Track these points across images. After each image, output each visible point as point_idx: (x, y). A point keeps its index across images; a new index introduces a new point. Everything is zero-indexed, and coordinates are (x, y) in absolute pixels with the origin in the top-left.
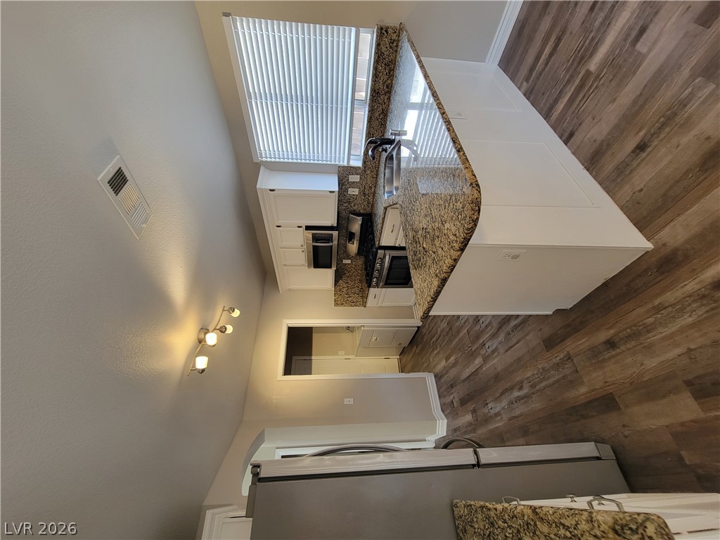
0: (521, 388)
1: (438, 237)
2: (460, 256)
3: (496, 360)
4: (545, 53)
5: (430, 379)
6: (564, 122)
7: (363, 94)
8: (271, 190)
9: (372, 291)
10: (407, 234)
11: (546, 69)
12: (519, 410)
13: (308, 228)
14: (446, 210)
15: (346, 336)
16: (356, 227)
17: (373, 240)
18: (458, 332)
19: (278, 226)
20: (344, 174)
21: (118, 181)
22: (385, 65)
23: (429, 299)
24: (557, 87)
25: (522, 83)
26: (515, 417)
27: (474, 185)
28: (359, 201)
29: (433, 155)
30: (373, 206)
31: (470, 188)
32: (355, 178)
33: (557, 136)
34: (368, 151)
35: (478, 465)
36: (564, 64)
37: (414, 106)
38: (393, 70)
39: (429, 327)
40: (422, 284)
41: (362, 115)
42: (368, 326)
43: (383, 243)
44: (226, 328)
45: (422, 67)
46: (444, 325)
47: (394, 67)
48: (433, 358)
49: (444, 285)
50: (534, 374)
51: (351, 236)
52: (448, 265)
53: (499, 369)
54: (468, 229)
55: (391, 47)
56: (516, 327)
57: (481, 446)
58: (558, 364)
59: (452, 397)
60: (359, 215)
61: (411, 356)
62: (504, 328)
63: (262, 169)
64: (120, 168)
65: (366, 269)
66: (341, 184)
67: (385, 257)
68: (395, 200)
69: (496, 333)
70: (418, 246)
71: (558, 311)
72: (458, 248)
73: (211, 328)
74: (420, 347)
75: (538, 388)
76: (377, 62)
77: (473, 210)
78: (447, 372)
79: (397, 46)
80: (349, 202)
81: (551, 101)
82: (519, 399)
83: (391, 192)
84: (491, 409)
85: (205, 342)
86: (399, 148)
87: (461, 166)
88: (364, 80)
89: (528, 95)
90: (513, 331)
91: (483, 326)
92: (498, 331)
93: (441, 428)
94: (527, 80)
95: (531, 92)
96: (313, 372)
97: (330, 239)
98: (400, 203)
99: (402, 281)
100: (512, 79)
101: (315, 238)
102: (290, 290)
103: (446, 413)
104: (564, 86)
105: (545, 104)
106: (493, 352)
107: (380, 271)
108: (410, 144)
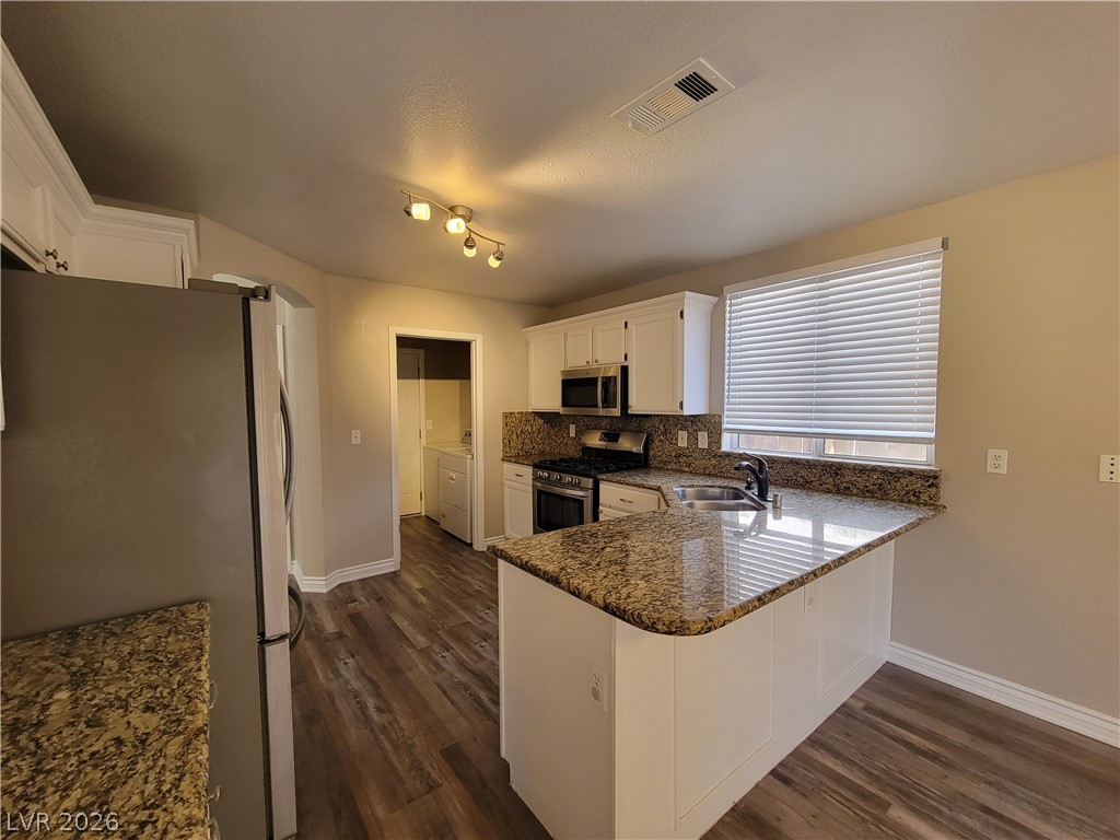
0: (380, 710)
1: (623, 570)
2: (596, 604)
3: (424, 669)
4: (911, 735)
5: (390, 564)
6: (805, 769)
7: (833, 451)
8: (682, 313)
9: (528, 471)
10: (623, 523)
11: (885, 738)
12: (346, 710)
13: (625, 370)
14: (666, 582)
15: (455, 432)
16: (626, 444)
17: (608, 471)
18: (466, 608)
19: (626, 323)
20: (709, 423)
21: (696, 87)
22: (881, 485)
23: (525, 558)
24: (860, 756)
25: (862, 700)
26: (333, 701)
27: (709, 624)
28: (668, 447)
29: (744, 562)
30: (661, 469)
31: (705, 618)
32: (703, 440)
33: (783, 757)
34: (746, 460)
35: (264, 641)
36: (895, 765)
37: (818, 530)
38: (873, 497)
39: (473, 561)
40: (547, 547)
41: (799, 450)
42: (472, 464)
43: (603, 487)
44: (471, 247)
45: (882, 541)
46: (476, 584)
47: (878, 498)
48: (423, 569)
49: (547, 581)
50: (403, 730)
51: (612, 436)
52: (580, 587)
53: (411, 675)
54: (639, 616)
55: (907, 493)
56: (477, 700)
57: (292, 646)
58: (421, 769)
59: (363, 599)
60: (646, 448)
61: (426, 533)
62: (475, 680)
63: (714, 299)
64: (716, 90)
65: (561, 460)
66: (694, 419)
67: (582, 489)
68: (673, 504)
69: (467, 668)
70: (606, 540)
71: (506, 766)
72: (608, 601)
73: (472, 225)
74: (439, 547)
75: (382, 737)
76: (885, 471)
77: (671, 622)
78: (402, 591)
79: (910, 502)
80: (665, 433)
81: (838, 746)
82: (363, 708)
83: (684, 496)
84: (346, 663)
85: (452, 217)
86: (754, 509)
87: (737, 603)
88: (854, 453)
89: (844, 709)
90: (471, 695)
91: (477, 647)
92: (470, 671)
93: (312, 585)
94: (868, 708)
95: (849, 715)
96: (401, 381)
97: (608, 402)
98: (670, 511)
99: (543, 518)
100: (867, 685)
101: (608, 381)
102: (528, 344)
103: (336, 591)
104: (862, 768)
105: (832, 737)
106: (437, 664)
107: (559, 483)
108: (759, 524)
